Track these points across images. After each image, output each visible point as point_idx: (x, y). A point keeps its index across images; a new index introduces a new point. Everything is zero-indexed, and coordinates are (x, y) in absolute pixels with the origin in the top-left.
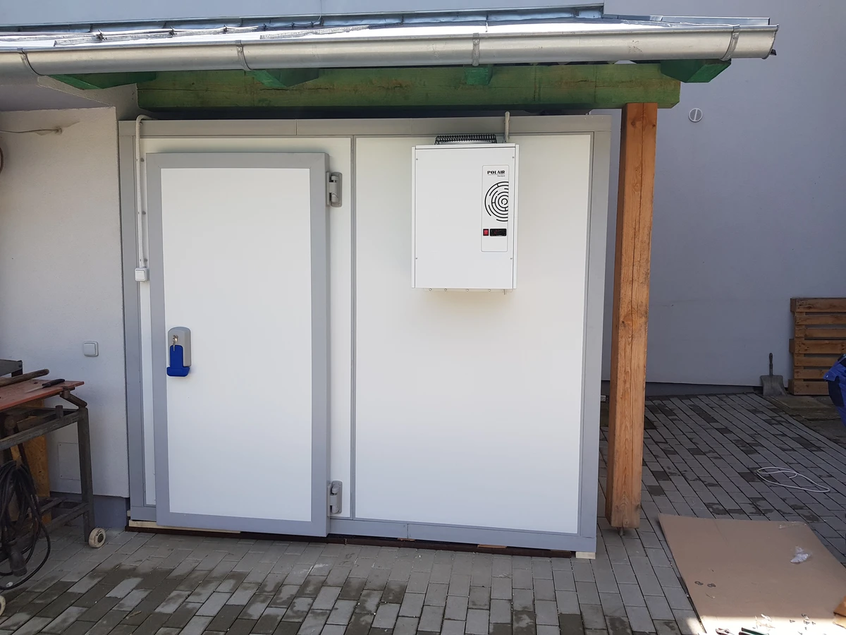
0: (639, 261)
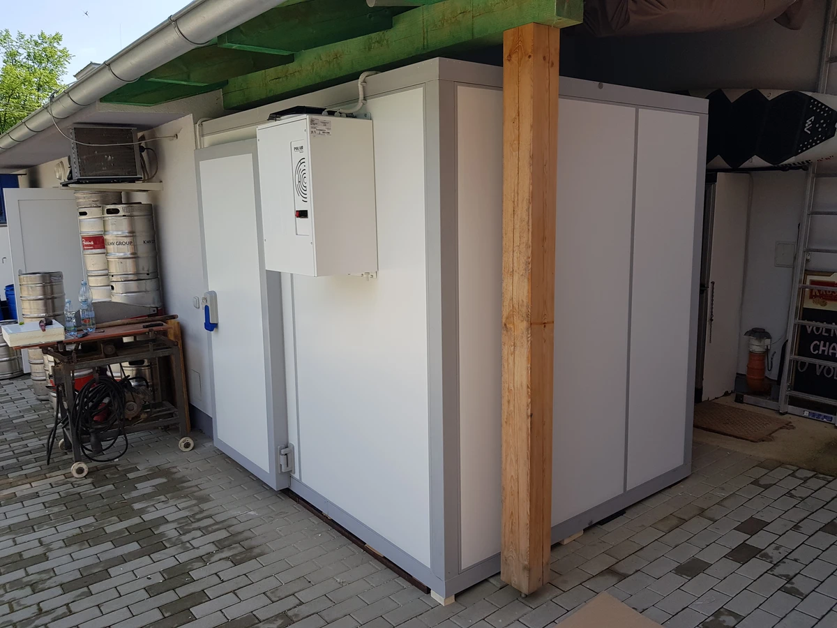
0: (519, 246)
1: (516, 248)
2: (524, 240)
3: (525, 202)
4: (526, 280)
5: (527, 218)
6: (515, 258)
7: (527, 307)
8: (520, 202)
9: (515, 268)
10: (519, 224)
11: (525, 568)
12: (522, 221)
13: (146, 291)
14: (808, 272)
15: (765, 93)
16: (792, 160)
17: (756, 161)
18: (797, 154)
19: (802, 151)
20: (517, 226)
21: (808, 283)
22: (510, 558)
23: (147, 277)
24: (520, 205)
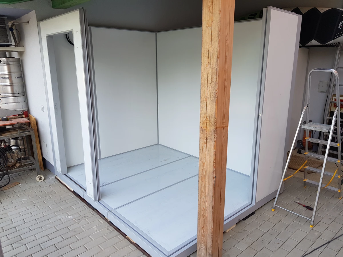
0: (211, 83)
1: (209, 85)
2: (214, 80)
3: (215, 58)
4: (214, 103)
5: (216, 67)
6: (208, 90)
7: (215, 118)
8: (212, 57)
9: (208, 96)
10: (211, 70)
11: (210, 254)
12: (213, 68)
13: (18, 102)
14: (334, 96)
15: (320, 9)
16: (331, 42)
17: (314, 42)
18: (334, 39)
19: (337, 38)
20: (210, 72)
21: (333, 100)
22: (202, 248)
23: (18, 95)
24: (212, 60)
